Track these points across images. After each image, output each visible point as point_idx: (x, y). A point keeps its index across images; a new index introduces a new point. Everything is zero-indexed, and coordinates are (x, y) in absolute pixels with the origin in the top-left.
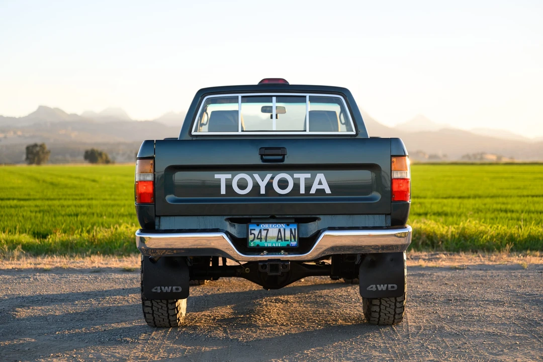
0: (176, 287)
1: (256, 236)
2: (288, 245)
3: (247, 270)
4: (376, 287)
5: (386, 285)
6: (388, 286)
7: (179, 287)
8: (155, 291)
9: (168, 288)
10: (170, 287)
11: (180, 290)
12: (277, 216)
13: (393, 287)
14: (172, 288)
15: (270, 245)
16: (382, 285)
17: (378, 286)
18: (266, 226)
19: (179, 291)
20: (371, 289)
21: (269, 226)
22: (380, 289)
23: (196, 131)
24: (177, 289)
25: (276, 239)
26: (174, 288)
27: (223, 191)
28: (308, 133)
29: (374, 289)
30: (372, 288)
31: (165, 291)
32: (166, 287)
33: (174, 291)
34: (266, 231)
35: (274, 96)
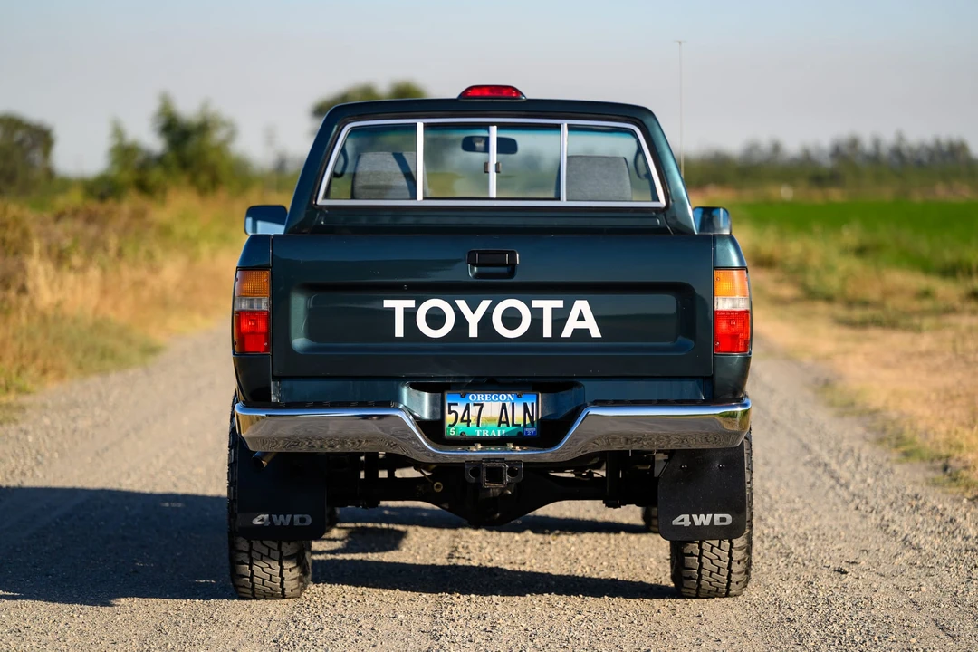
0: (300, 516)
1: (460, 416)
2: (520, 433)
3: (438, 486)
4: (691, 519)
5: (709, 516)
6: (713, 517)
7: (307, 516)
8: (259, 523)
9: (285, 517)
10: (289, 517)
11: (309, 520)
12: (501, 380)
13: (723, 520)
14: (292, 518)
15: (485, 433)
16: (702, 516)
17: (695, 516)
18: (479, 397)
19: (306, 524)
20: (681, 523)
21: (484, 398)
22: (697, 523)
23: (327, 196)
24: (302, 520)
25: (497, 422)
26: (297, 517)
27: (399, 332)
28: (564, 202)
29: (687, 523)
30: (682, 520)
31: (279, 525)
32: (282, 517)
33: (297, 523)
34: (478, 407)
35: (493, 124)
